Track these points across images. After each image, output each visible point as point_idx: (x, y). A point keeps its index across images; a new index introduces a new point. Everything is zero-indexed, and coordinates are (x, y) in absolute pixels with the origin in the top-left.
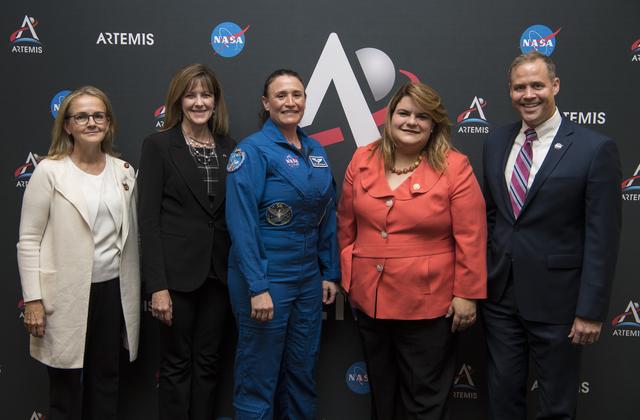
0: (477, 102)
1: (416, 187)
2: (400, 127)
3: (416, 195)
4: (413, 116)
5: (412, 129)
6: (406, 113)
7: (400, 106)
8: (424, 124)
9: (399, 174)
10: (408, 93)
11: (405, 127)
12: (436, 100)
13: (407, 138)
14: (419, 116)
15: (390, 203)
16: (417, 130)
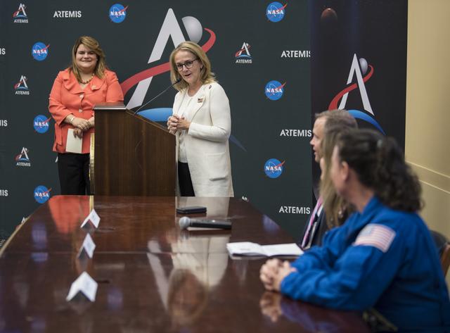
0: (245, 45)
1: (94, 87)
2: (81, 60)
3: (94, 91)
4: (86, 54)
5: (87, 60)
6: (82, 53)
7: (79, 50)
8: (92, 56)
9: (85, 83)
10: (81, 43)
11: (83, 59)
12: (96, 44)
13: (85, 65)
14: (89, 53)
15: (82, 96)
16: (90, 60)
